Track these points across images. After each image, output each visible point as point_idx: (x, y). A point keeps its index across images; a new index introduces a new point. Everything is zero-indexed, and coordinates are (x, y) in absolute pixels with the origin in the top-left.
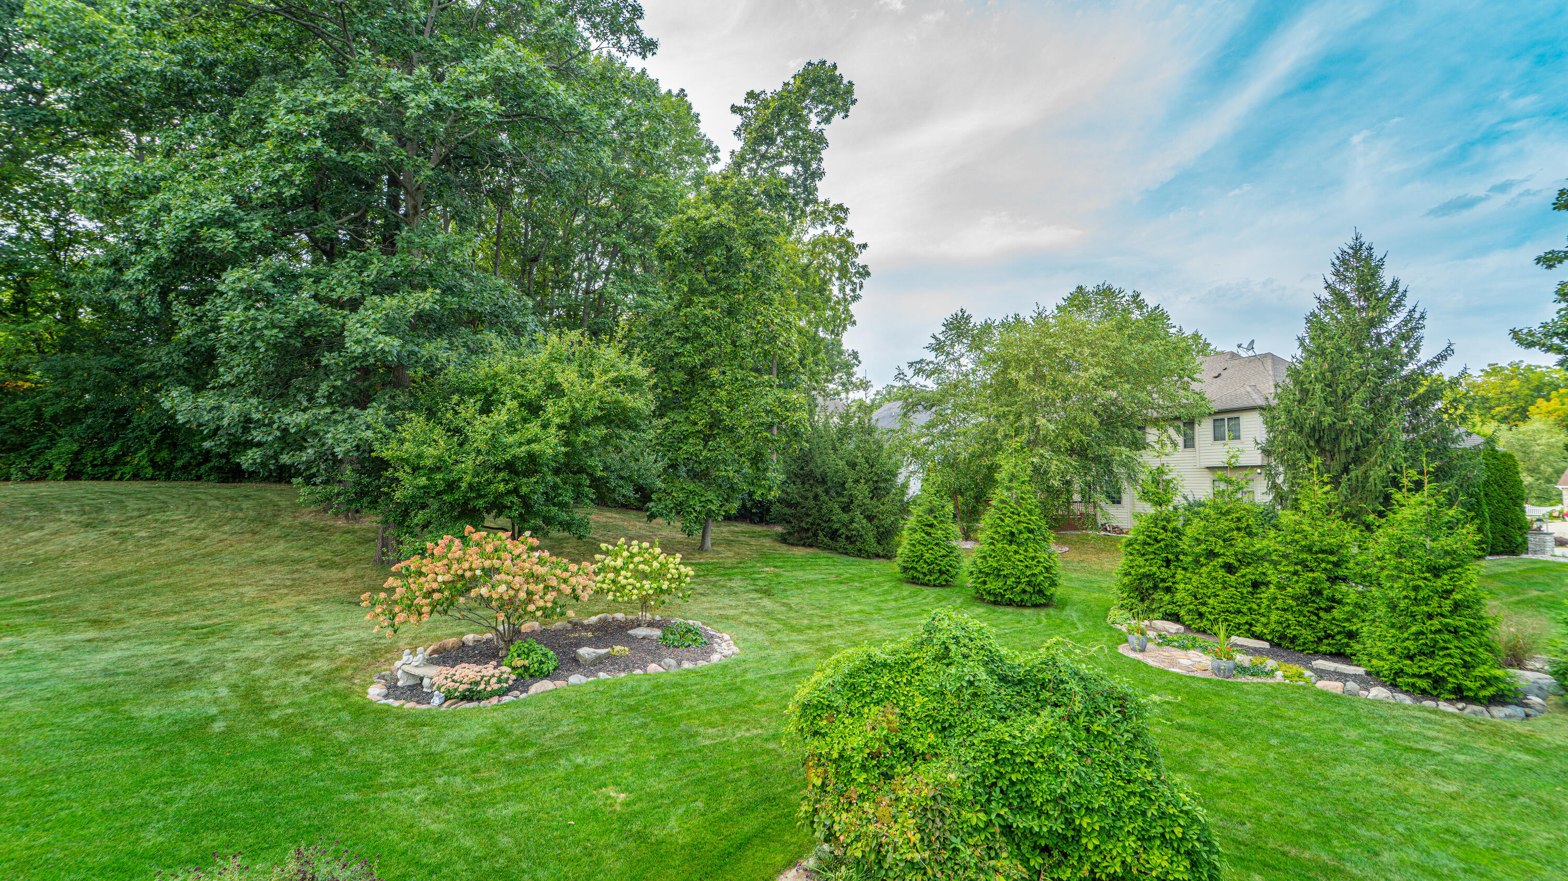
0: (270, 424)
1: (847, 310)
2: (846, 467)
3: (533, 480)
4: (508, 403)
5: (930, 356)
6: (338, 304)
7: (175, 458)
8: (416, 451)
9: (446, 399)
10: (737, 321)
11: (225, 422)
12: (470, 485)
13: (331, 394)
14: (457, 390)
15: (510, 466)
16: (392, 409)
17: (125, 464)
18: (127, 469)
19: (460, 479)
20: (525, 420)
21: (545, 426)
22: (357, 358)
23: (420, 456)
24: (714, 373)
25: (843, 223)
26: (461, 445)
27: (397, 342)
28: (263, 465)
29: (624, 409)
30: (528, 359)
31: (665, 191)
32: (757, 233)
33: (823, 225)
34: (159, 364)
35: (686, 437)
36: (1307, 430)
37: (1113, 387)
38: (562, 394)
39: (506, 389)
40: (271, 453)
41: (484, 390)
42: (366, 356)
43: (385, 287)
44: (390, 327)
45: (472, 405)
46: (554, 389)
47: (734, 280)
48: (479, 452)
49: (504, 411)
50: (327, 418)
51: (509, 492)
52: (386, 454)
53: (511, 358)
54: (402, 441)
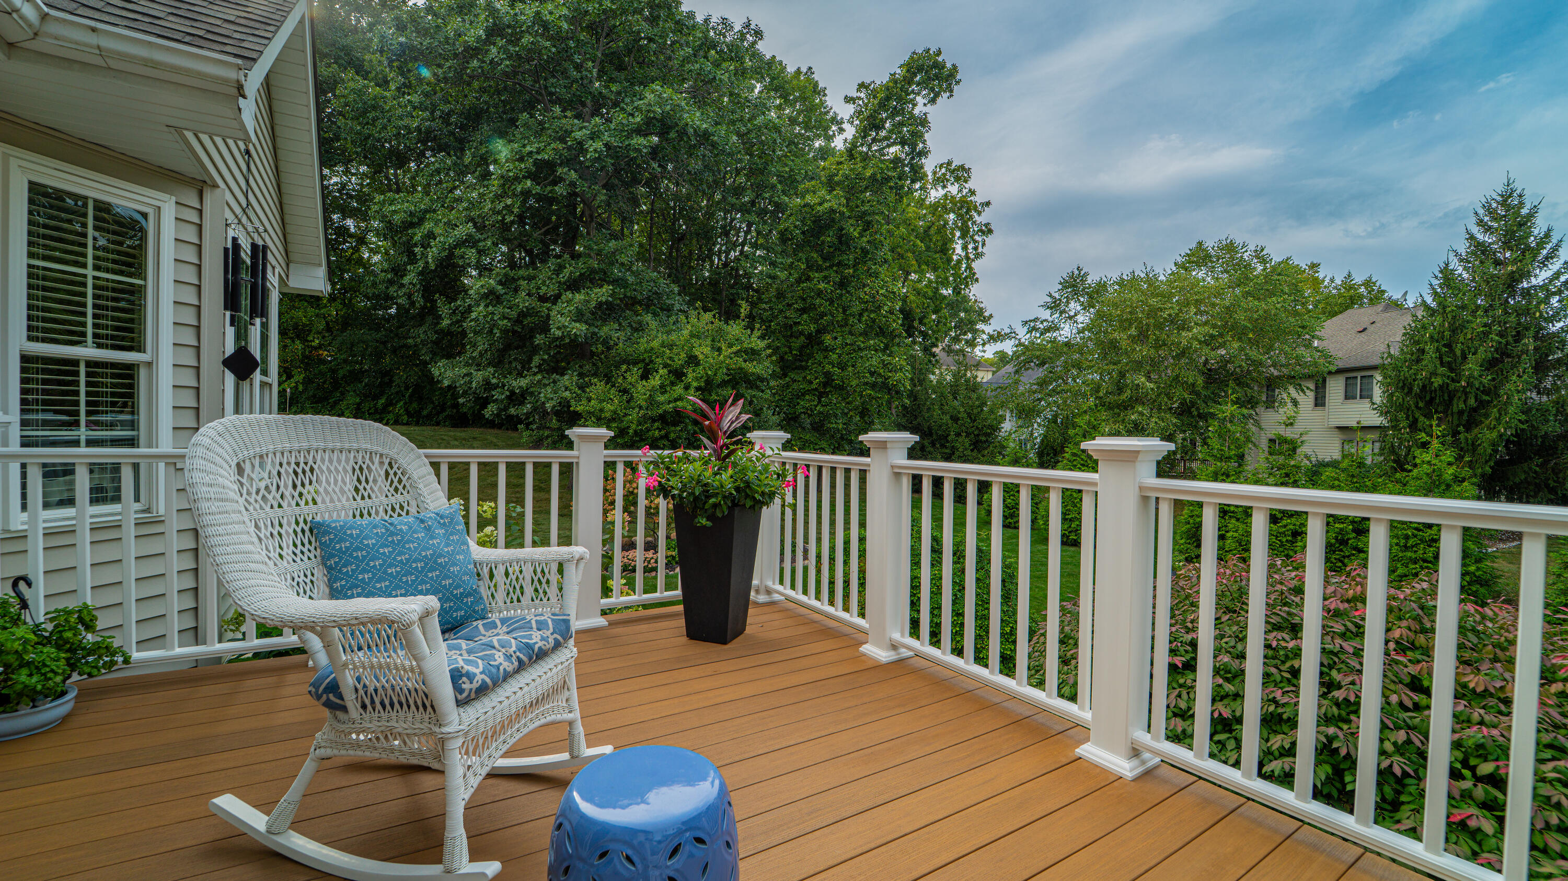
0: (504, 386)
1: (969, 267)
2: (950, 422)
3: (679, 428)
4: (661, 371)
5: (1046, 314)
6: (543, 299)
7: (422, 409)
8: (598, 406)
9: (618, 367)
10: (848, 292)
11: (474, 385)
12: (635, 431)
13: (540, 365)
14: (624, 361)
15: (662, 418)
16: (581, 375)
17: (389, 412)
18: (391, 416)
19: (629, 427)
20: (673, 384)
21: (687, 388)
22: (557, 339)
23: (601, 410)
24: (827, 339)
25: (966, 181)
26: (628, 402)
27: (584, 327)
28: (498, 415)
29: (746, 374)
30: (673, 337)
31: (791, 170)
32: (865, 213)
33: (944, 187)
34: (419, 340)
35: (803, 395)
36: (1416, 389)
37: (1222, 346)
38: (698, 364)
39: (659, 360)
40: (502, 407)
41: (644, 360)
42: (563, 338)
43: (574, 285)
44: (579, 316)
45: (636, 371)
46: (693, 360)
47: (845, 257)
48: (641, 408)
49: (657, 378)
50: (539, 381)
51: (662, 437)
52: (579, 409)
53: (662, 337)
54: (589, 399)
